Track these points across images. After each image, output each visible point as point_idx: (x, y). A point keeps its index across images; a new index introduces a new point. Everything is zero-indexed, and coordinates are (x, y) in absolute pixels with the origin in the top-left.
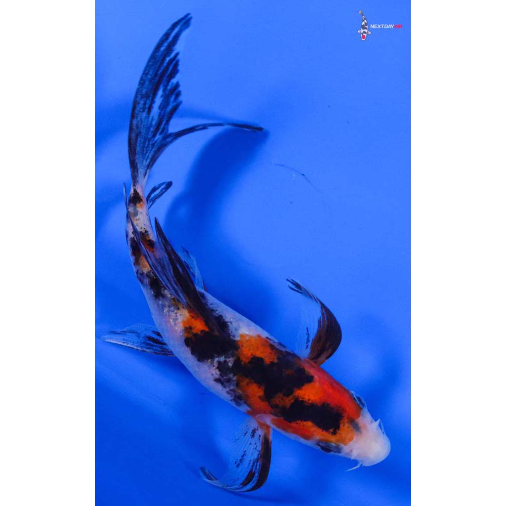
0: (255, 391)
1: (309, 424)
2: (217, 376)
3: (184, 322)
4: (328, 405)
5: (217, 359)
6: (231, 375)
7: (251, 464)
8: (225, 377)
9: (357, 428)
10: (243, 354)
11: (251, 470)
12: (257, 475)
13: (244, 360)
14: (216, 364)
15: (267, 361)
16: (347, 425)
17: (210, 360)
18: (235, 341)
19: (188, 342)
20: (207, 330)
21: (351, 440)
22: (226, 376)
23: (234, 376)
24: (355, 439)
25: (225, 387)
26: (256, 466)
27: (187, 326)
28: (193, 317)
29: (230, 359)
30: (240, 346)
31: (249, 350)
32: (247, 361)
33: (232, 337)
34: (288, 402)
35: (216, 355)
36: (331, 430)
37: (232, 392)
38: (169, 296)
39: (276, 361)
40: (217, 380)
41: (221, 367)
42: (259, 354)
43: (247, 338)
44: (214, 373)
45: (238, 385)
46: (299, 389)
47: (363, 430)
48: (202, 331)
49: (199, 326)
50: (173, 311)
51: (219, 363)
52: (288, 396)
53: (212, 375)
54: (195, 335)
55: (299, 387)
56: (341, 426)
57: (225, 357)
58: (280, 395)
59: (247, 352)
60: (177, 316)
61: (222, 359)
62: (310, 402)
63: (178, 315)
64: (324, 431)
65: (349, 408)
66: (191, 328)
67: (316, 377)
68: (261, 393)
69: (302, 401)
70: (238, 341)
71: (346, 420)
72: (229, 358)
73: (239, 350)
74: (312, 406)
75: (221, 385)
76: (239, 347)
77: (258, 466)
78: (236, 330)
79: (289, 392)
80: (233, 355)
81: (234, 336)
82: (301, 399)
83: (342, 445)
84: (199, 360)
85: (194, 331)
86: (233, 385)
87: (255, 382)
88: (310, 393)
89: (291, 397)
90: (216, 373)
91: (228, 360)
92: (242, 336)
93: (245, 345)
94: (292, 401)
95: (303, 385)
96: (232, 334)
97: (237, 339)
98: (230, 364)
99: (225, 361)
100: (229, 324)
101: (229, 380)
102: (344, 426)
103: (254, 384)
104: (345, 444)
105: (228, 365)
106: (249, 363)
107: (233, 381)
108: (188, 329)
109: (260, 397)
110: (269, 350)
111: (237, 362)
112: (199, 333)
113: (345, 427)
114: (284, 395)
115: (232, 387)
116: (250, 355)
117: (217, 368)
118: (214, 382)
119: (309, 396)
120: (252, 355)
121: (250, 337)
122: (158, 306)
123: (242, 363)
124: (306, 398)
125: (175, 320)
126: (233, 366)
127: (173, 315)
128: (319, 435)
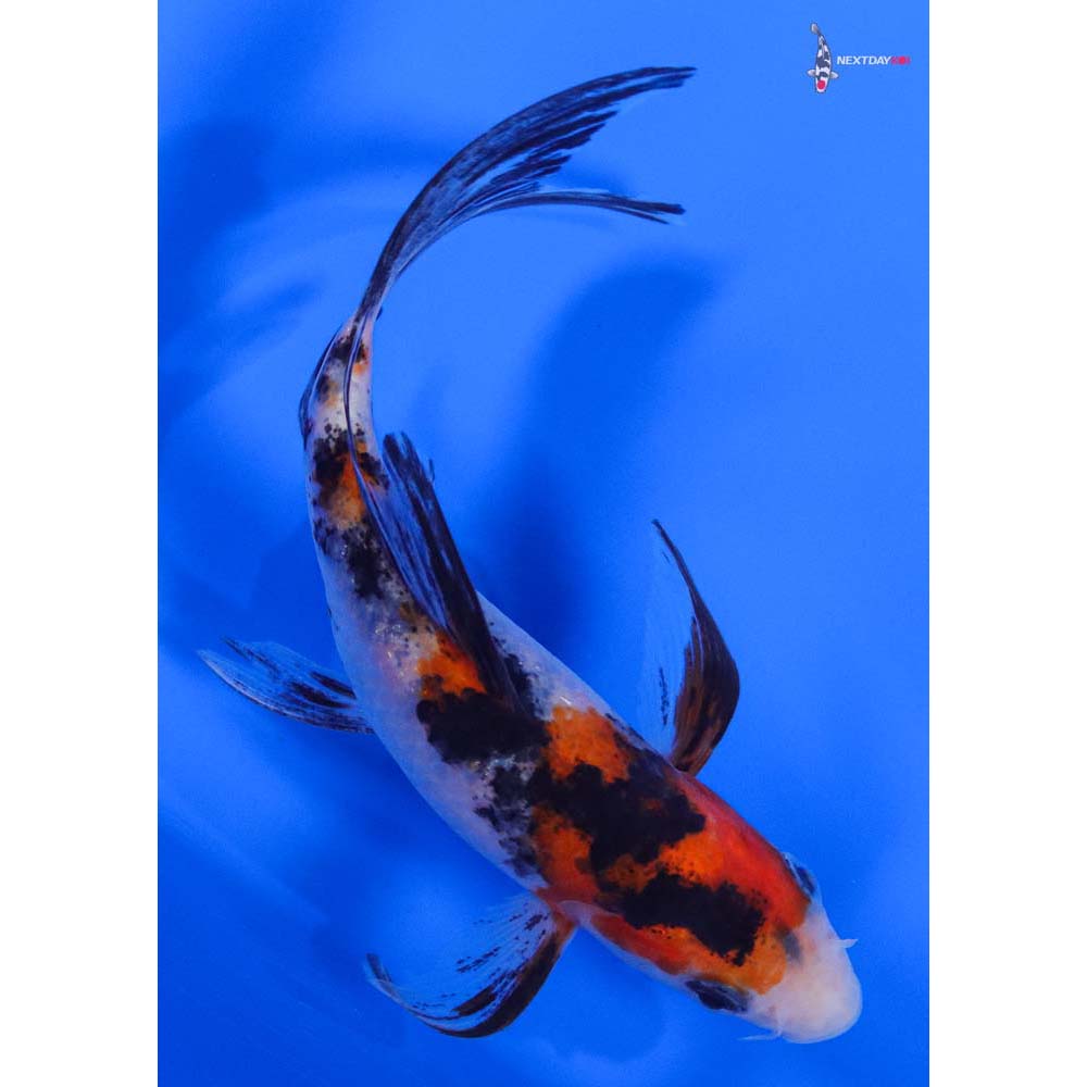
0: (570, 845)
1: (683, 933)
2: (486, 803)
3: (424, 663)
4: (734, 887)
5: (497, 761)
6: (522, 804)
7: (497, 977)
8: (505, 808)
9: (792, 948)
10: (557, 756)
11: (490, 988)
12: (498, 1001)
13: (559, 770)
14: (490, 774)
15: (608, 775)
16: (771, 941)
17: (478, 763)
18: (543, 722)
19: (424, 711)
20: (480, 688)
21: (777, 979)
22: (509, 804)
23: (527, 806)
24: (785, 979)
25: (498, 831)
26: (506, 984)
27: (431, 673)
28: (448, 655)
29: (527, 765)
30: (554, 737)
31: (573, 746)
32: (567, 774)
33: (537, 714)
34: (643, 876)
35: (496, 752)
36: (732, 954)
37: (515, 844)
38: (396, 596)
39: (626, 776)
40: (483, 812)
41: (504, 784)
42: (591, 759)
43: (569, 717)
44: (480, 794)
45: (532, 829)
46: (672, 847)
47: (808, 958)
48: (466, 690)
49: (461, 677)
50: (400, 634)
51: (499, 770)
52: (645, 863)
53: (476, 798)
54: (450, 697)
55: (673, 841)
56: (757, 943)
57: (516, 760)
58: (628, 859)
59: (568, 751)
60: (407, 646)
61: (508, 762)
62: (693, 879)
63: (411, 644)
64: (716, 955)
65: (781, 898)
66: (439, 679)
67: (711, 819)
68: (582, 851)
69: (676, 877)
70: (549, 723)
71: (769, 928)
72: (525, 761)
73: (551, 745)
74: (699, 889)
75: (490, 823)
76: (551, 739)
77: (508, 987)
78: (547, 694)
79: (648, 854)
80: (533, 757)
81: (541, 712)
82: (673, 872)
83: (751, 991)
84: (446, 759)
85: (446, 688)
86: (521, 829)
87: (576, 825)
88: (694, 858)
89: (651, 865)
90: (485, 793)
91: (521, 765)
92: (558, 710)
93: (563, 735)
94: (653, 875)
95: (682, 836)
96: (537, 706)
97: (549, 717)
98: (525, 777)
99: (514, 769)
100: (532, 679)
101: (513, 816)
102: (763, 942)
103: (573, 830)
104: (761, 991)
105: (520, 780)
106: (569, 777)
107: (526, 818)
108: (431, 681)
109: (579, 862)
110: (612, 749)
111: (543, 773)
112: (459, 695)
113: (766, 944)
114: (637, 860)
115: (517, 833)
116: (572, 761)
117: (492, 783)
118: (475, 815)
119: (692, 864)
120: (577, 759)
121: (576, 713)
122: (362, 615)
123: (554, 777)
124: (686, 869)
125: (401, 654)
126: (530, 782)
127: (398, 641)
128: (701, 961)
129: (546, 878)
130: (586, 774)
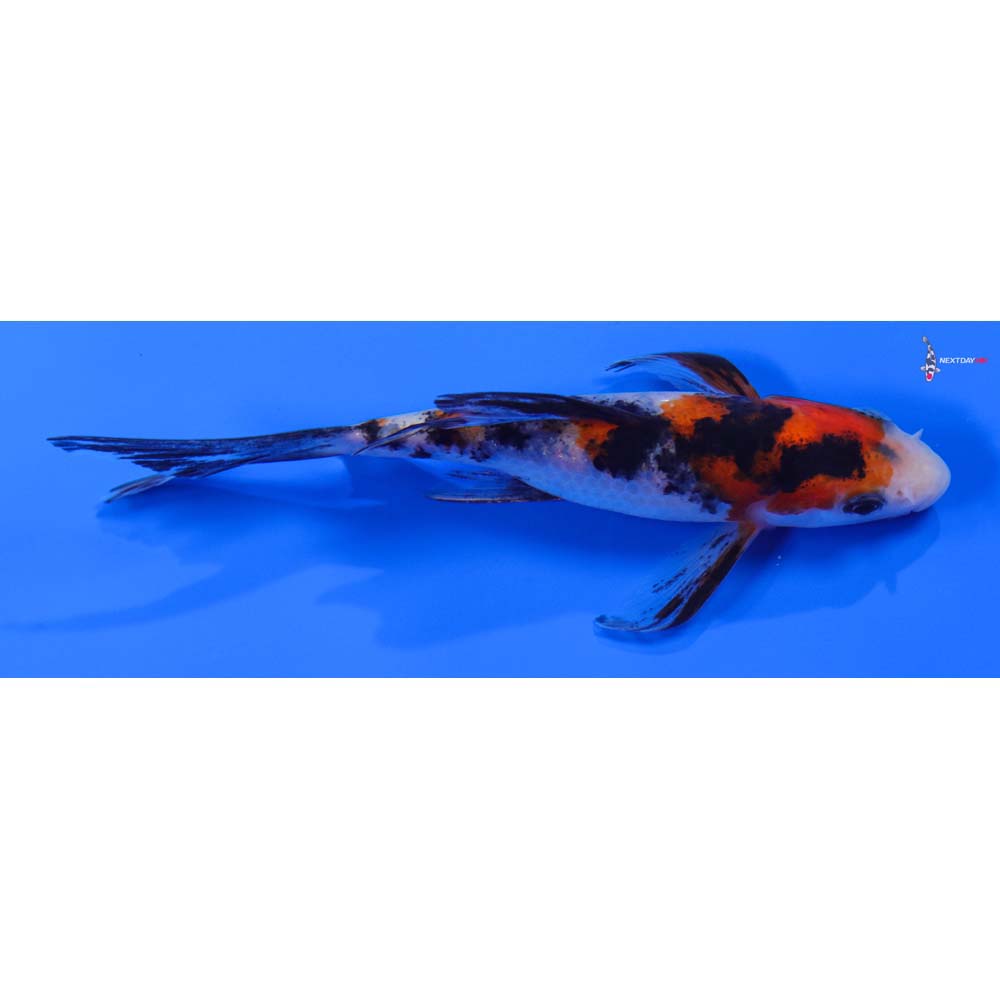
0: (725, 469)
1: (820, 479)
2: (665, 484)
3: (578, 442)
4: (831, 436)
5: (652, 455)
6: (682, 467)
7: (683, 587)
8: (676, 476)
9: (889, 453)
10: (680, 426)
13: (687, 432)
14: (654, 465)
15: (717, 417)
16: (873, 455)
17: (644, 465)
18: (659, 416)
19: (599, 464)
20: (615, 427)
21: (890, 473)
22: (676, 473)
23: (686, 465)
24: (895, 471)
25: (683, 493)
26: (691, 589)
27: (586, 443)
28: (586, 426)
29: (669, 443)
30: (671, 419)
31: (685, 416)
32: (692, 433)
33: (653, 414)
34: (775, 457)
35: (648, 451)
36: (855, 473)
37: (697, 494)
39: (728, 412)
40: (668, 490)
41: (665, 464)
42: (700, 415)
43: (672, 405)
44: (659, 481)
45: (699, 476)
46: (780, 432)
47: (899, 452)
48: (610, 433)
49: (601, 432)
50: (556, 442)
51: (657, 458)
52: (770, 450)
53: (658, 485)
54: (604, 444)
55: (779, 427)
56: (866, 458)
57: (661, 445)
58: (760, 453)
59: (684, 421)
60: (564, 443)
61: (658, 450)
62: (804, 443)
63: (565, 439)
64: (847, 479)
65: (864, 430)
66: (592, 441)
67: (793, 407)
68: (733, 469)
69: (793, 447)
70: (663, 414)
71: (867, 448)
72: (666, 442)
73: (672, 423)
74: (811, 446)
75: (676, 494)
76: (670, 421)
77: (693, 590)
78: (651, 404)
79: (770, 443)
80: (668, 436)
81: (654, 412)
82: (790, 445)
83: (880, 488)
84: (629, 478)
85: (599, 442)
86: (693, 482)
87: (719, 456)
88: (798, 431)
89: (775, 449)
90: (661, 478)
91: (666, 446)
92: (663, 406)
93: (675, 414)
94: (780, 454)
95: (782, 424)
96: (650, 411)
97: (662, 411)
98: (673, 451)
99: (664, 450)
100: (637, 403)
101: (683, 478)
102: (869, 457)
103: (720, 459)
104: (886, 486)
105: (671, 454)
106: (695, 433)
107: (689, 473)
108: (589, 447)
109: (735, 476)
110: (710, 405)
111: (680, 441)
112: (607, 439)
113: (871, 457)
114: (765, 451)
115: (693, 486)
116: (690, 423)
117: (660, 469)
118: (667, 496)
119: (798, 435)
120: (692, 420)
121: (675, 402)
122: (532, 456)
123: (687, 438)
124: (797, 439)
125: (565, 451)
126: (677, 450)
127: (559, 446)
128: (842, 489)
129: (727, 502)
130: (703, 425)
